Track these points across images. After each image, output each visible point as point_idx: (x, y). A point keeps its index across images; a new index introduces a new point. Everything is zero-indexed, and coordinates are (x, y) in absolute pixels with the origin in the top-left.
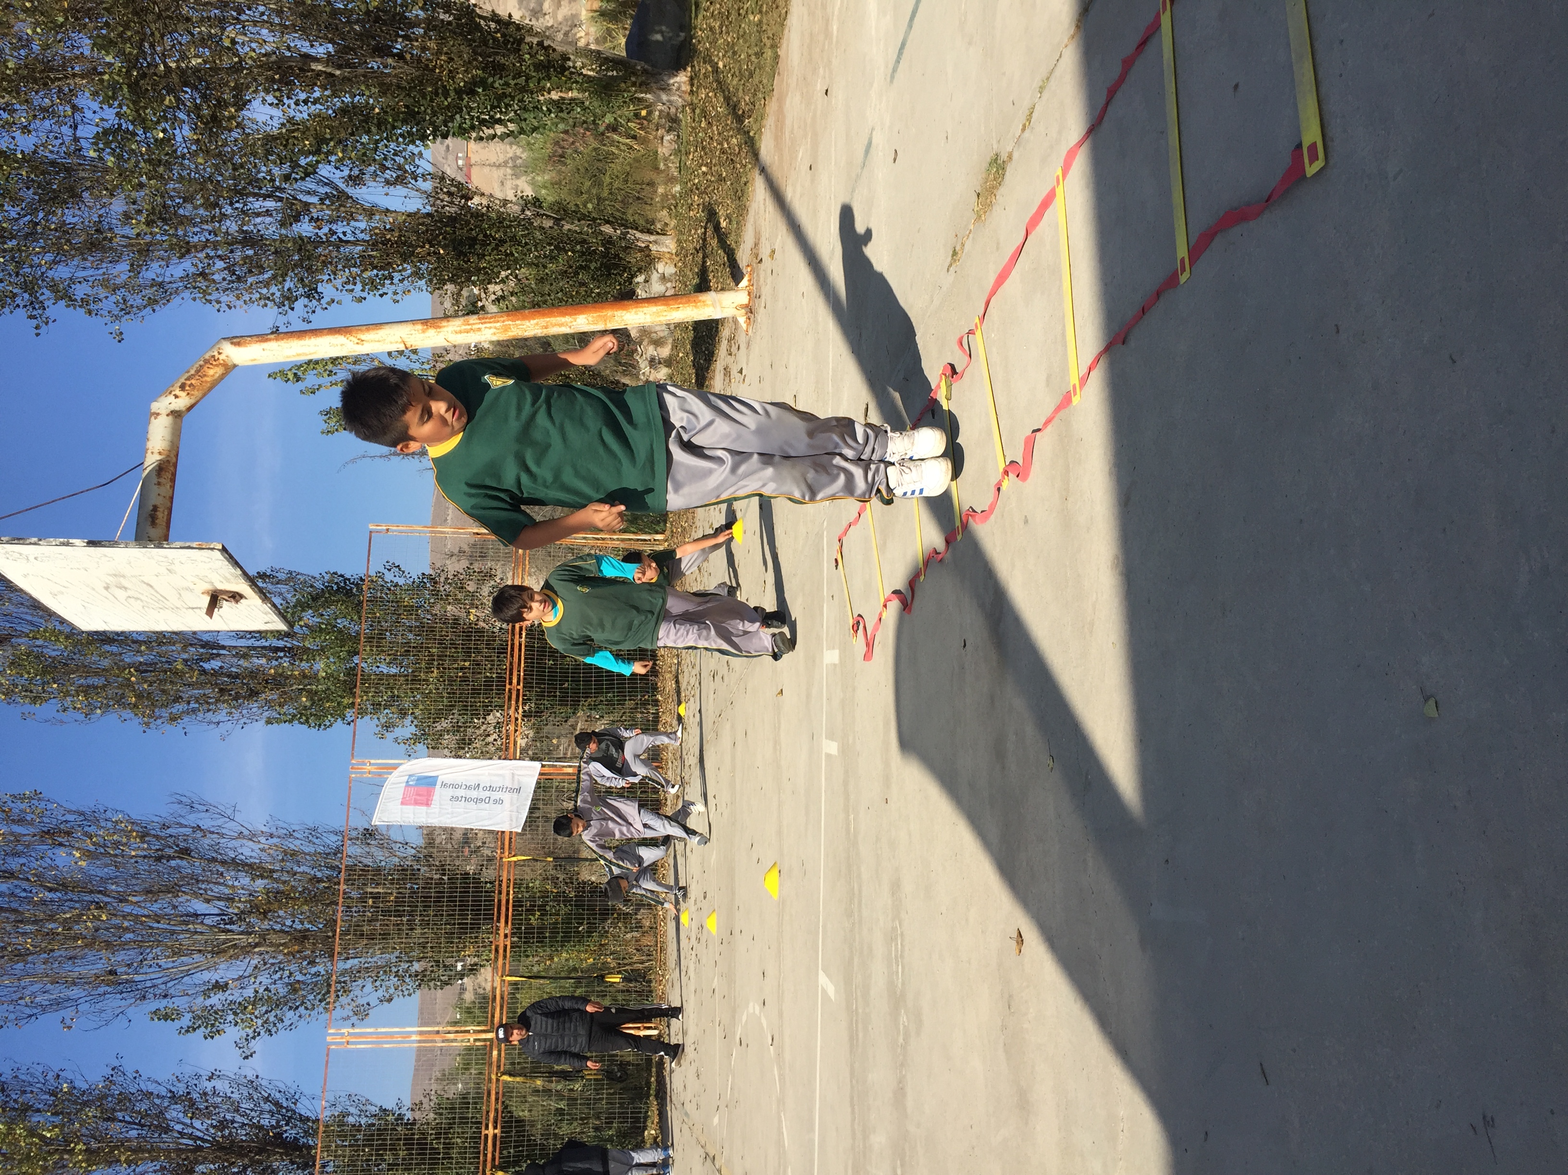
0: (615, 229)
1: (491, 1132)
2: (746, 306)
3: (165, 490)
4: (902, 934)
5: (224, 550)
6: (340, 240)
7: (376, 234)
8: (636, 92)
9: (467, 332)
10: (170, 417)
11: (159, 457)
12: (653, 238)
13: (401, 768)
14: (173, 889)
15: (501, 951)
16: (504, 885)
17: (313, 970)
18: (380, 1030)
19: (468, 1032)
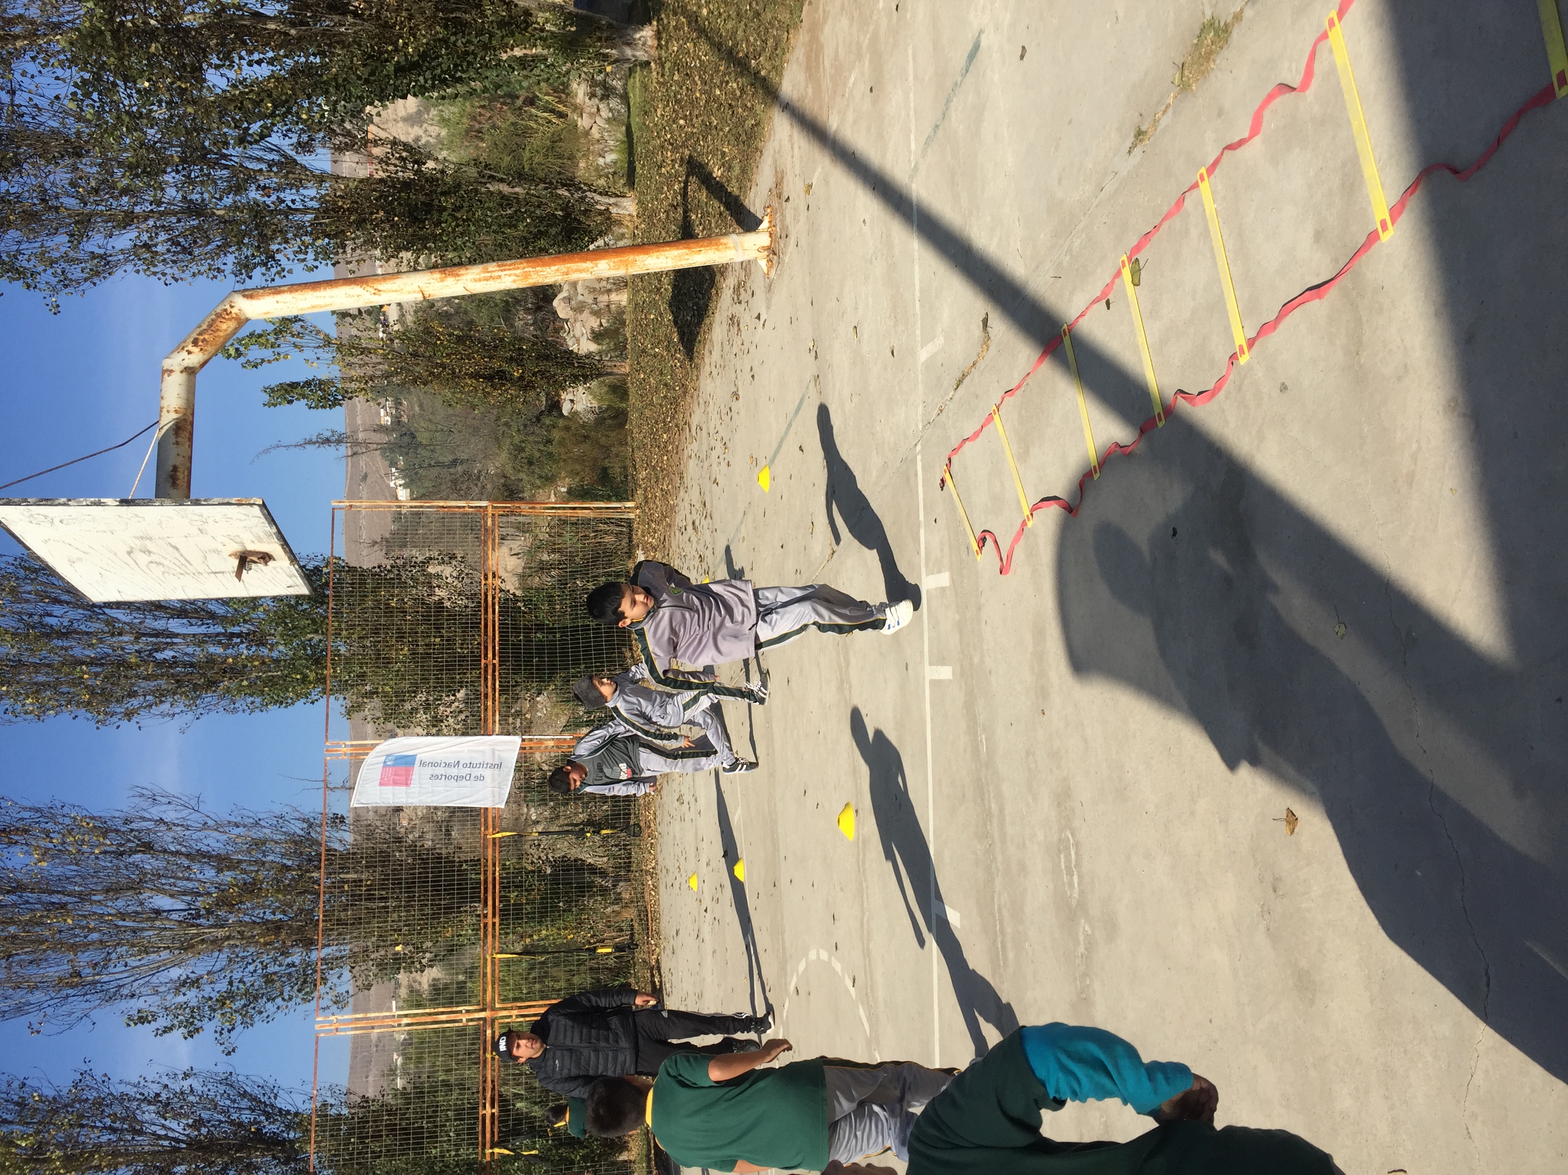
0: (572, 195)
1: (488, 1111)
2: (768, 248)
3: (183, 449)
4: (1077, 845)
5: (264, 506)
6: (289, 207)
7: (328, 201)
8: (601, 47)
9: (487, 279)
10: (184, 374)
11: (175, 416)
12: (612, 200)
13: (377, 749)
14: (136, 887)
15: (490, 929)
16: (490, 863)
17: (289, 960)
18: (369, 1015)
19: (461, 1012)
